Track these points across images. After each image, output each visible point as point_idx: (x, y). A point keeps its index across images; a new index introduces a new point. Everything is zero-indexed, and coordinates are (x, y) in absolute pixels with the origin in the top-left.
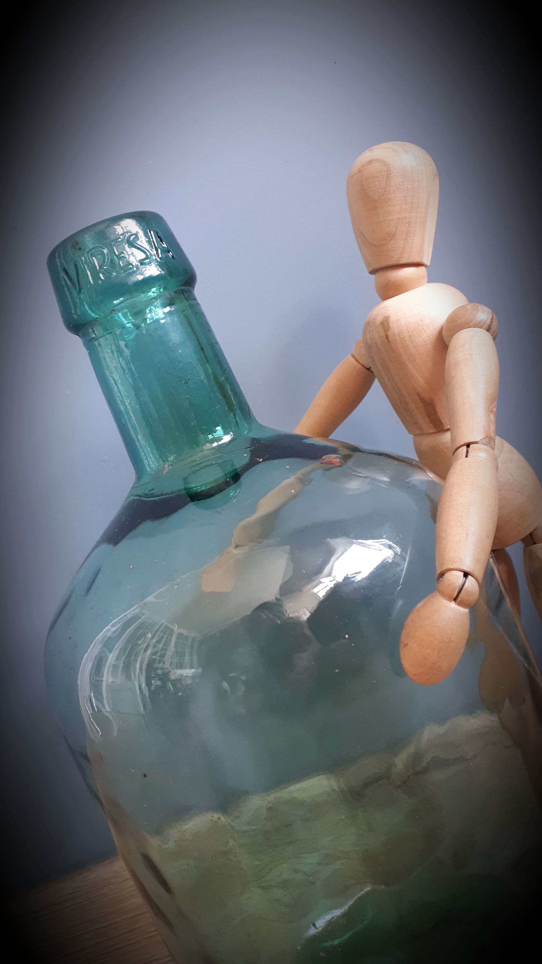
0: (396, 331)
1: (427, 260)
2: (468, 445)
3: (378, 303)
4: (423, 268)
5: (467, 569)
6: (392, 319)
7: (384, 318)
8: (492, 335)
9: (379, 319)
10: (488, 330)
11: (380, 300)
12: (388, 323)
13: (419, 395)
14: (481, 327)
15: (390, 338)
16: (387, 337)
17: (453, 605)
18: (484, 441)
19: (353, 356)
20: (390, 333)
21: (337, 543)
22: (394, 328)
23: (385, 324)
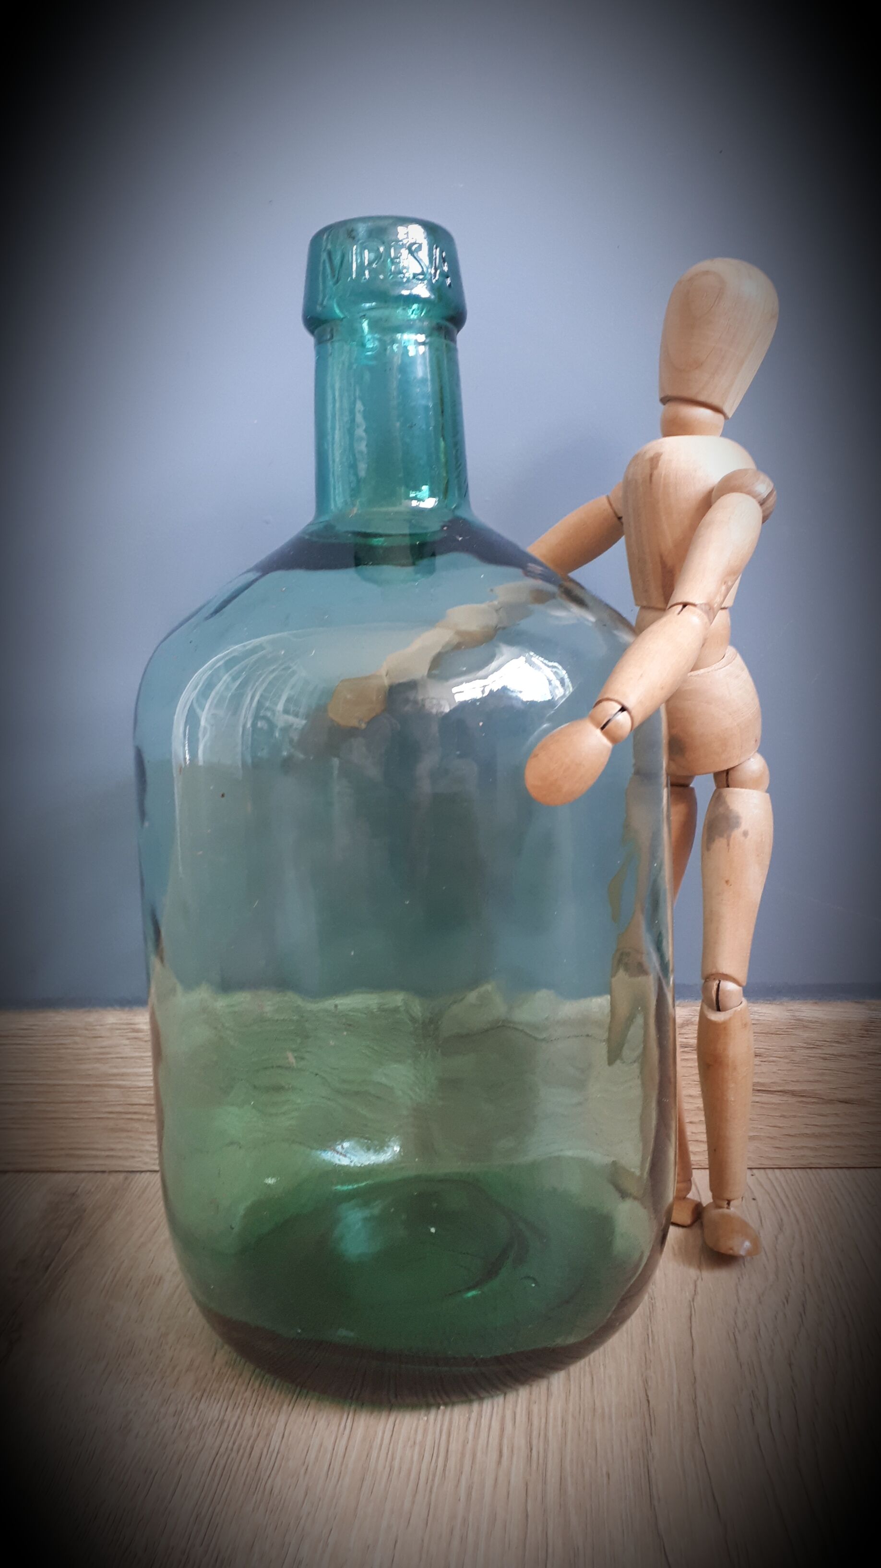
0: (663, 473)
1: (730, 410)
2: (685, 605)
3: (656, 438)
4: (721, 417)
5: (627, 705)
6: (664, 458)
7: (656, 454)
8: (764, 512)
9: (651, 454)
10: (762, 503)
11: (660, 433)
12: (658, 462)
13: (661, 556)
14: (755, 497)
15: (654, 478)
16: (651, 476)
17: (598, 732)
18: (703, 607)
19: (608, 498)
20: (655, 472)
21: (506, 651)
22: (663, 468)
23: (654, 461)
